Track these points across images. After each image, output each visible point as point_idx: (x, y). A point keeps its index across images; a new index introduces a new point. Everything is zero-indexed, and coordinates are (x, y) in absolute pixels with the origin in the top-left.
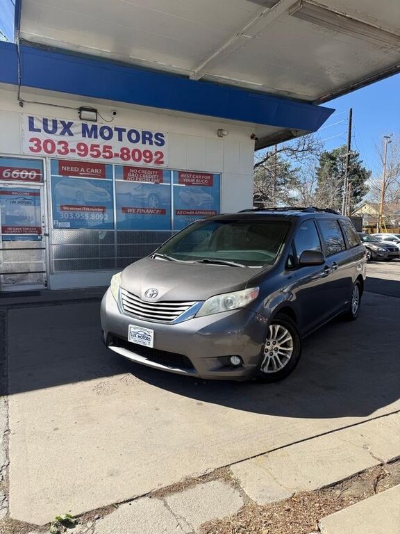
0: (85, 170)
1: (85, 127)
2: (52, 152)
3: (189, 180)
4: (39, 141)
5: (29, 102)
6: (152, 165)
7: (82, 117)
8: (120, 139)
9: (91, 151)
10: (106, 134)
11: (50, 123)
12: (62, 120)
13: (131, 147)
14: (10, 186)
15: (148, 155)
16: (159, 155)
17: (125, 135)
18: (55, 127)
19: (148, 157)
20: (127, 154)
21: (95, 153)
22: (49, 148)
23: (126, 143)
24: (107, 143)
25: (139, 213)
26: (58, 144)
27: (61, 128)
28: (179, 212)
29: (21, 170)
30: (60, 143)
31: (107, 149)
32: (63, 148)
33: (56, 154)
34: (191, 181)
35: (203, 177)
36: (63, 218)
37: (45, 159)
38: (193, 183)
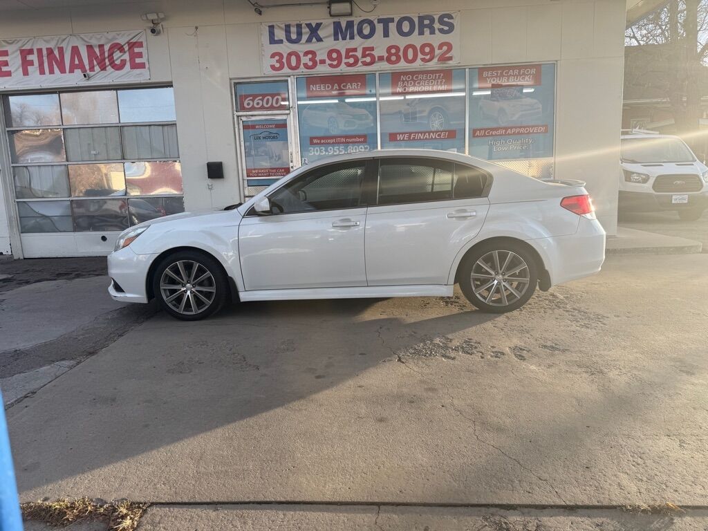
0: (339, 87)
1: (337, 26)
2: (297, 67)
3: (497, 81)
4: (280, 55)
6: (433, 65)
7: (332, 13)
8: (386, 34)
9: (346, 58)
10: (366, 31)
11: (293, 30)
12: (308, 22)
13: (402, 42)
14: (253, 118)
15: (428, 51)
16: (445, 48)
17: (392, 27)
18: (300, 34)
19: (427, 54)
20: (397, 54)
21: (351, 61)
22: (294, 63)
23: (395, 39)
24: (368, 43)
25: (414, 139)
26: (304, 56)
27: (306, 33)
28: (478, 133)
29: (264, 96)
30: (306, 53)
31: (367, 53)
32: (310, 60)
33: (302, 69)
34: (499, 80)
35: (522, 72)
36: (313, 154)
37: (289, 79)
38: (504, 84)
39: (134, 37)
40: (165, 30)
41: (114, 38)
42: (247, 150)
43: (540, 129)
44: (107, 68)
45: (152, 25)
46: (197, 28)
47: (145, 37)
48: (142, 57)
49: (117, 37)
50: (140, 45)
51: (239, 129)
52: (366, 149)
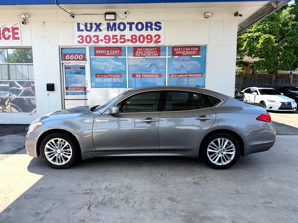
0: (109, 52)
1: (109, 24)
2: (90, 42)
3: (180, 53)
4: (82, 36)
5: (77, 15)
6: (152, 44)
7: (106, 18)
8: (131, 29)
9: (112, 39)
10: (122, 27)
11: (89, 25)
12: (95, 22)
13: (138, 33)
14: (70, 64)
15: (149, 38)
16: (157, 37)
17: (134, 26)
18: (91, 27)
20: (135, 39)
21: (115, 40)
22: (88, 40)
23: (135, 32)
24: (122, 33)
25: (143, 77)
26: (93, 37)
27: (94, 27)
28: (171, 76)
29: (75, 54)
31: (122, 37)
32: (96, 39)
33: (92, 44)
34: (181, 52)
35: (191, 49)
36: (97, 81)
37: (86, 47)
38: (183, 54)
39: (15, 25)
40: (29, 23)
41: (5, 25)
43: (199, 75)
44: (1, 39)
45: (23, 20)
46: (44, 22)
47: (20, 25)
48: (18, 35)
49: (7, 25)
50: (17, 29)
51: (63, 69)
52: (121, 80)
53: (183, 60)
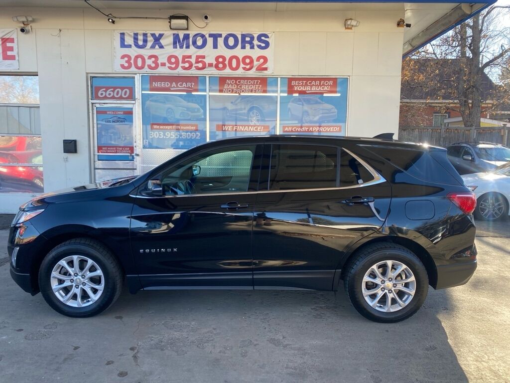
0: (177, 84)
1: (176, 37)
2: (142, 67)
3: (302, 89)
4: (129, 57)
6: (253, 73)
7: (172, 27)
8: (215, 46)
9: (182, 63)
10: (200, 42)
11: (141, 38)
12: (153, 32)
13: (228, 54)
14: (105, 106)
15: (248, 62)
16: (262, 61)
17: (220, 41)
18: (145, 41)
19: (247, 64)
20: (223, 63)
21: (187, 65)
22: (140, 64)
23: (222, 50)
24: (201, 52)
25: (236, 130)
26: (148, 59)
27: (151, 41)
28: (286, 129)
29: (115, 88)
30: (150, 57)
31: (200, 60)
32: (153, 62)
33: (146, 69)
34: (304, 88)
35: (322, 83)
36: (153, 137)
37: (136, 76)
38: (307, 92)
39: (7, 34)
40: (34, 30)
42: (98, 131)
43: (335, 129)
45: (23, 25)
46: (60, 30)
47: (16, 35)
48: (13, 51)
50: (12, 40)
51: (93, 114)
52: (197, 135)
53: (308, 102)
